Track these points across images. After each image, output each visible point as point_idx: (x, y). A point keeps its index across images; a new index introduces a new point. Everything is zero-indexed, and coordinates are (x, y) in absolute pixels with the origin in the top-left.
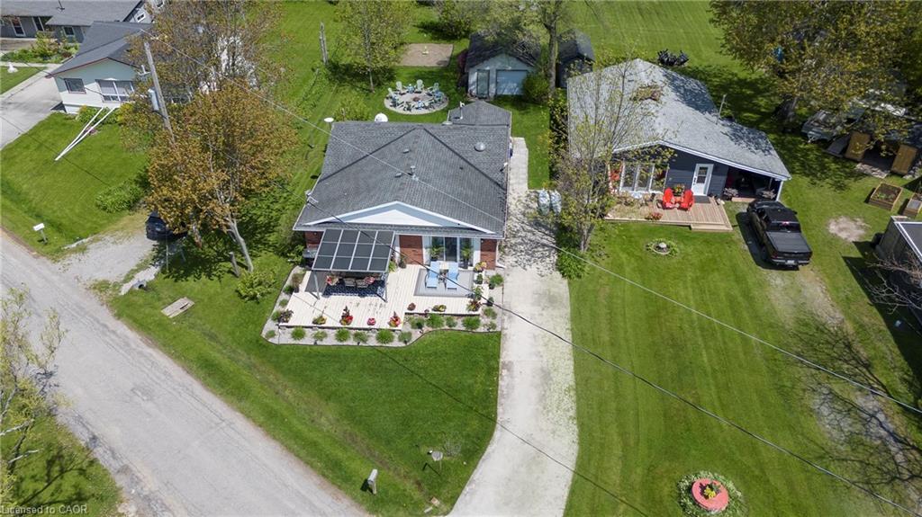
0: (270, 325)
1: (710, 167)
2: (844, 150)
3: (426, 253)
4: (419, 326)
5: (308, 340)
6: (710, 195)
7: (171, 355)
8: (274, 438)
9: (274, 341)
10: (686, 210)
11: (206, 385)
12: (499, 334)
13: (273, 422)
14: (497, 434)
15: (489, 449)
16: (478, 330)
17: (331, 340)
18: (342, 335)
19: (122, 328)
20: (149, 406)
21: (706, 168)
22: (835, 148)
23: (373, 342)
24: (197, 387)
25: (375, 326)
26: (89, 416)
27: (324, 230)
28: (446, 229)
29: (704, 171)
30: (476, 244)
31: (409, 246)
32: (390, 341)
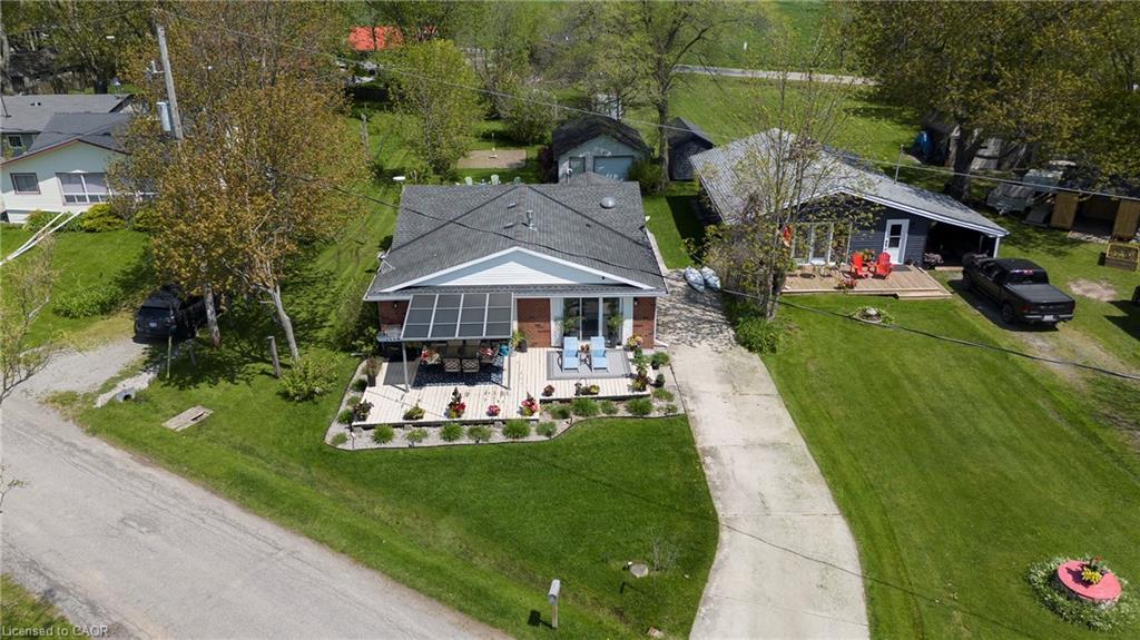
1: (905, 224)
2: (1048, 219)
3: (555, 328)
4: (564, 415)
5: (399, 440)
6: (907, 262)
10: (883, 278)
12: (685, 418)
14: (724, 535)
15: (719, 556)
16: (651, 415)
17: (434, 438)
18: (450, 432)
20: (152, 539)
21: (900, 226)
22: (1036, 217)
23: (498, 436)
24: (231, 511)
25: (500, 417)
27: (409, 297)
28: (584, 287)
29: (896, 230)
30: (627, 308)
31: (530, 319)
32: (526, 434)
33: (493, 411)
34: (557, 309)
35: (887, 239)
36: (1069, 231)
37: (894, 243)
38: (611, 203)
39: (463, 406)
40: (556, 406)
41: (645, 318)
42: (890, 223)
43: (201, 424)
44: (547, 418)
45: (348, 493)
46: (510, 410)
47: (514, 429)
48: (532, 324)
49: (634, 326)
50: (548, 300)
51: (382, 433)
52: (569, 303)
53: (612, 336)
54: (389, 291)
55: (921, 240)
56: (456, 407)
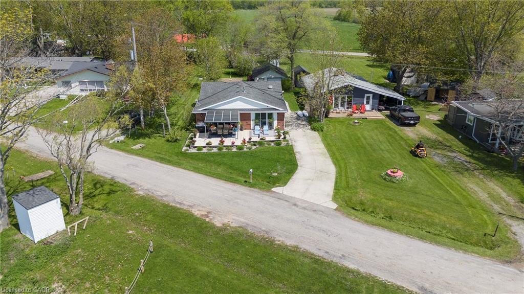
0: (185, 148)
1: (371, 96)
2: (426, 98)
3: (252, 123)
4: (255, 145)
5: (205, 150)
6: (373, 109)
7: (142, 157)
8: (199, 173)
9: (189, 152)
10: (363, 113)
11: (161, 163)
12: (292, 146)
13: (197, 170)
14: (299, 168)
15: (297, 171)
16: (282, 145)
17: (215, 150)
18: (220, 149)
19: (113, 151)
20: (137, 168)
21: (369, 97)
22: (423, 97)
23: (234, 150)
24: (158, 163)
25: (235, 144)
26: (109, 172)
27: (206, 112)
28: (262, 110)
29: (368, 98)
30: (275, 116)
31: (244, 120)
32: (243, 149)
33: (233, 143)
34: (253, 117)
35: (365, 101)
36: (432, 101)
37: (368, 102)
38: (271, 87)
39: (224, 141)
40: (252, 143)
41: (281, 120)
42: (366, 95)
43: (143, 148)
44: (249, 146)
45: (191, 162)
46: (238, 142)
47: (240, 148)
48: (245, 122)
49: (278, 123)
50: (250, 113)
51: (199, 149)
52: (257, 115)
53: (271, 126)
54: (200, 110)
55: (377, 101)
56: (222, 142)
